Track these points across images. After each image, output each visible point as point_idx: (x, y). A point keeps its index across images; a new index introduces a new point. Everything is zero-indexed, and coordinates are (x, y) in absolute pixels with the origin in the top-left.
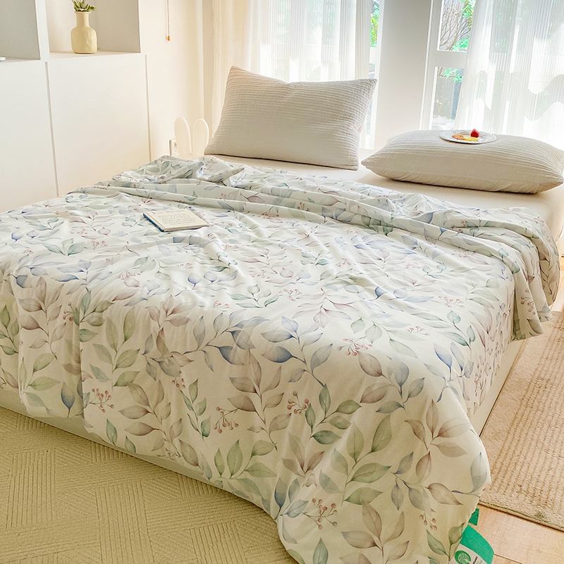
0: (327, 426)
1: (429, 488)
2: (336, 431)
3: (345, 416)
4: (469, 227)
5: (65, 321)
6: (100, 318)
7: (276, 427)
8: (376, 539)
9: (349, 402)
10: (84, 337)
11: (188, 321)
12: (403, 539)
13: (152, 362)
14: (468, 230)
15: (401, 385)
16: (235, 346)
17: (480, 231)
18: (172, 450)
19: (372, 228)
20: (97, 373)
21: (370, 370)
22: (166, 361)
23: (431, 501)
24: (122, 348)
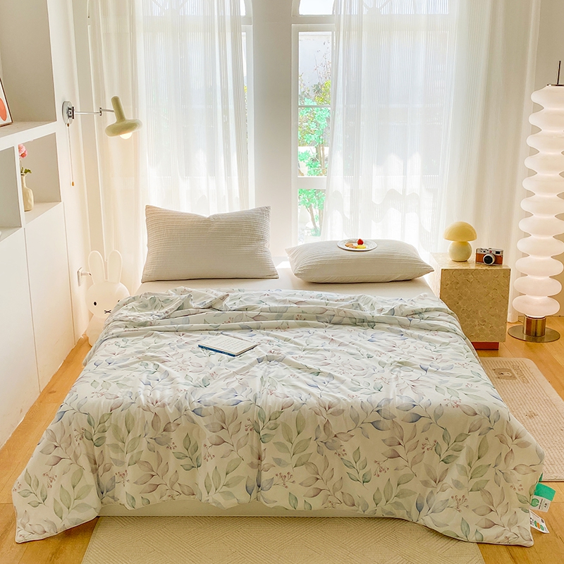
0: (450, 452)
1: (514, 469)
2: (455, 453)
3: (460, 444)
4: (416, 314)
5: (247, 432)
6: (276, 424)
7: (414, 463)
8: (491, 507)
9: (461, 435)
10: (266, 439)
11: (343, 411)
12: (505, 502)
13: (321, 444)
14: (417, 316)
15: (488, 417)
16: (382, 419)
17: (426, 315)
18: (335, 500)
19: (358, 325)
20: (279, 462)
21: (469, 413)
22: (330, 441)
23: (517, 476)
24: (296, 440)
